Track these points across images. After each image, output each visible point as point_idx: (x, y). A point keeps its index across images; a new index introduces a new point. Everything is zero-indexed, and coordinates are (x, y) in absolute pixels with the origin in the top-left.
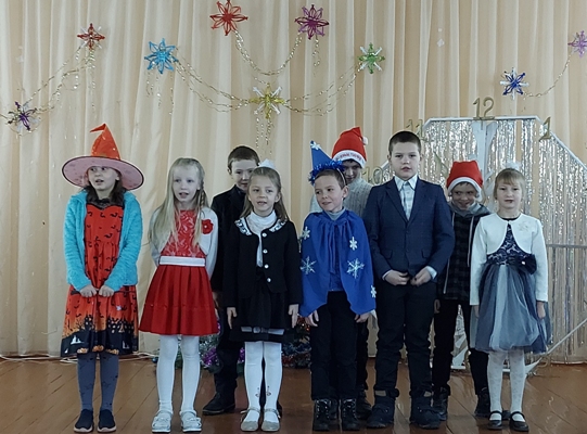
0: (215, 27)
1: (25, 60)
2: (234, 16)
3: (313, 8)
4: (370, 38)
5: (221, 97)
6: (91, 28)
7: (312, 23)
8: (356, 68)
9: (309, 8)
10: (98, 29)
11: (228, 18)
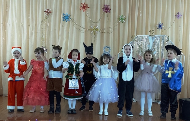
0: (81, 10)
2: (86, 7)
3: (107, 5)
4: (122, 13)
5: (82, 28)
7: (107, 9)
8: (118, 21)
10: (50, 10)
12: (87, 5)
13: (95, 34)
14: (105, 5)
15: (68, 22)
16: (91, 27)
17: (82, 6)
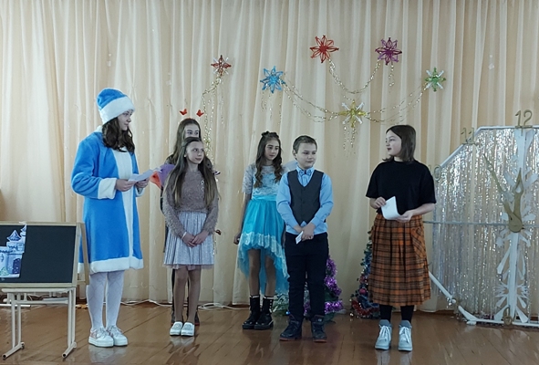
0: (313, 57)
1: (173, 83)
2: (328, 48)
3: (389, 40)
4: (434, 63)
5: (317, 110)
6: (221, 58)
7: (389, 52)
8: (423, 87)
9: (386, 40)
10: (226, 59)
11: (323, 49)
12: (332, 41)
13: (355, 124)
14: (383, 41)
15: (276, 91)
16: (343, 105)
17: (318, 46)
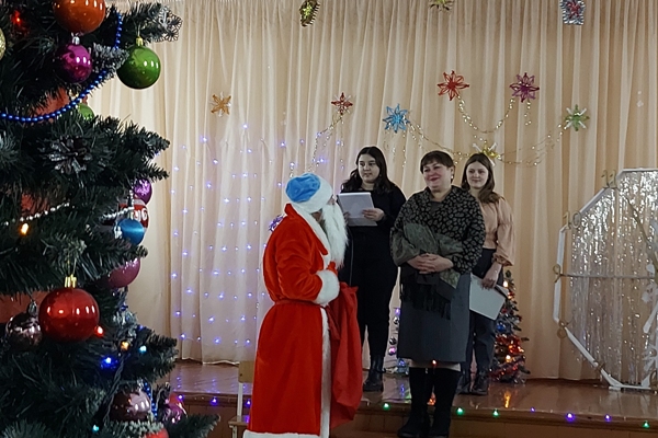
0: (441, 94)
1: (288, 123)
2: (458, 84)
3: (526, 75)
4: (576, 100)
6: (343, 96)
7: (525, 88)
8: (563, 126)
9: (522, 75)
10: (348, 98)
11: (452, 86)
12: (462, 77)
14: (518, 76)
15: (400, 131)
16: (474, 145)
17: (447, 82)
